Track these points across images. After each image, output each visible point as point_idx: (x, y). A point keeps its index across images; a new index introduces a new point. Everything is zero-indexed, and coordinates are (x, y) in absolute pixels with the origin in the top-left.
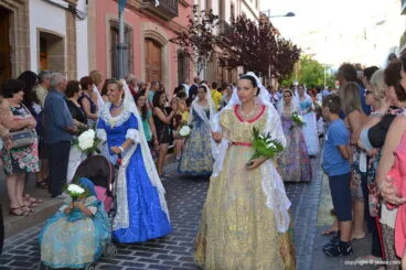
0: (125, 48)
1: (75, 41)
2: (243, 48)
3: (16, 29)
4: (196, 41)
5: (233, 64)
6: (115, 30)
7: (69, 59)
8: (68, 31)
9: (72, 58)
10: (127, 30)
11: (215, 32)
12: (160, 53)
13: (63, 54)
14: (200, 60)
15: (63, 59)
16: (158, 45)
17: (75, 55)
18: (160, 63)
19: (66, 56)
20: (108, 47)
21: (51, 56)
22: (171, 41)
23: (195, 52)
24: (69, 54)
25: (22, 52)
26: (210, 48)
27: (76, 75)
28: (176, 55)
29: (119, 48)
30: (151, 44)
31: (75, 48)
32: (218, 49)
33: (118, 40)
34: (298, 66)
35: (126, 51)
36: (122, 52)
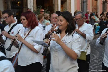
0: (85, 2)
9: (70, 6)
12: (97, 3)
15: (67, 7)
17: (71, 5)
18: (97, 6)
19: (68, 6)
20: (80, 2)
21: (64, 6)
28: (102, 3)
29: (84, 2)
31: (71, 3)
35: (86, 3)
36: (85, 3)
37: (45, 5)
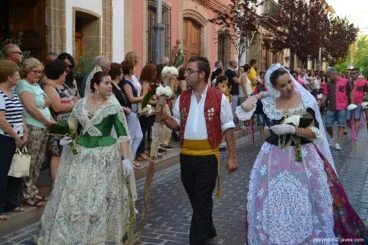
0: (162, 29)
1: (111, 21)
2: (291, 29)
3: (52, 8)
4: (239, 21)
5: (278, 47)
6: (152, 9)
7: (105, 40)
8: (104, 10)
9: (108, 38)
10: (165, 9)
11: (259, 11)
13: (98, 34)
14: (242, 41)
15: (98, 40)
16: (198, 25)
17: (111, 36)
19: (101, 37)
20: (145, 28)
21: (87, 35)
22: (211, 21)
23: (236, 32)
24: (105, 34)
25: (58, 32)
26: (254, 29)
27: (111, 56)
28: (216, 36)
29: (156, 29)
30: (190, 24)
31: (111, 27)
32: (262, 30)
33: (155, 20)
34: (354, 48)
35: (163, 32)
36: (159, 32)
37: (12, 27)
